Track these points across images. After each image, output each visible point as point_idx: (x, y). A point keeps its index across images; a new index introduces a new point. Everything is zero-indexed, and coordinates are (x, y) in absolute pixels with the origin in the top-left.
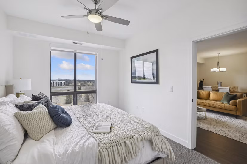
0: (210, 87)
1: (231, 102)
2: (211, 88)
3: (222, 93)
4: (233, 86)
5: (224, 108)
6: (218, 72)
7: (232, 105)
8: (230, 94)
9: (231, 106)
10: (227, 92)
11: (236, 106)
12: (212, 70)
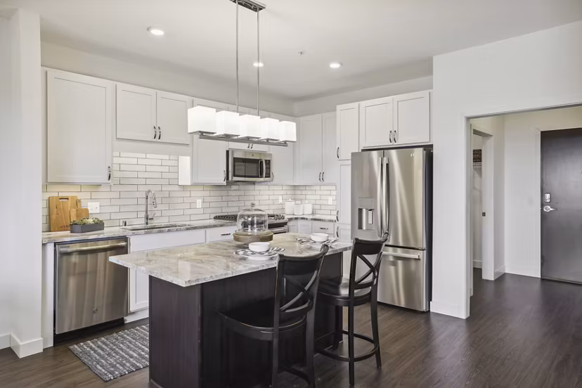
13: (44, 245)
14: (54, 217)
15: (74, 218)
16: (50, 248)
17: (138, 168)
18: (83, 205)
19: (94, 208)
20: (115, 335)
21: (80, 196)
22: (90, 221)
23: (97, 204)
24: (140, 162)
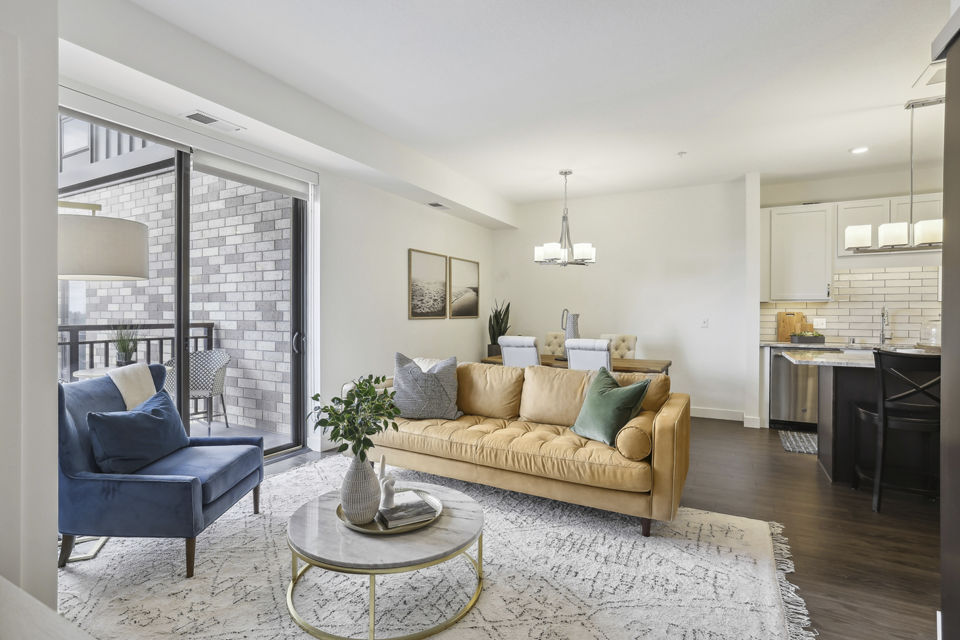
0: (530, 340)
1: (623, 436)
2: (536, 346)
3: (581, 375)
4: (621, 335)
5: (586, 479)
6: (565, 264)
7: (630, 458)
8: (615, 384)
9: (625, 462)
10: (604, 371)
11: (648, 460)
12: (541, 252)
13: (762, 347)
14: (781, 329)
15: (798, 332)
16: (767, 350)
17: (872, 284)
18: (810, 320)
19: (819, 324)
20: (795, 434)
21: (805, 312)
22: (809, 334)
23: (824, 320)
24: (876, 277)
